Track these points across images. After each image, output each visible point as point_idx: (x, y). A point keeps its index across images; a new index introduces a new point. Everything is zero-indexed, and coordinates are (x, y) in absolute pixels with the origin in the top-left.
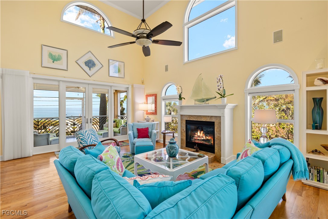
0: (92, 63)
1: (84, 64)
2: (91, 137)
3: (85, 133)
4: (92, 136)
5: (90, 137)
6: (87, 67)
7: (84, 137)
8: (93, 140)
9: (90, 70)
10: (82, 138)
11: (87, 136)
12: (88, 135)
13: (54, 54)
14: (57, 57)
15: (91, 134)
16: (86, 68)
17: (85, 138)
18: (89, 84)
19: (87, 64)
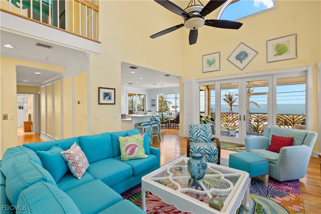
0: (244, 54)
1: (235, 58)
2: (200, 131)
3: (195, 126)
4: (202, 131)
5: (198, 131)
6: (238, 60)
7: (192, 129)
8: (201, 134)
9: (241, 63)
10: (190, 130)
11: (195, 130)
12: (197, 128)
13: (210, 60)
14: (212, 61)
15: (201, 129)
16: (238, 63)
17: (193, 131)
18: (242, 78)
19: (238, 58)
